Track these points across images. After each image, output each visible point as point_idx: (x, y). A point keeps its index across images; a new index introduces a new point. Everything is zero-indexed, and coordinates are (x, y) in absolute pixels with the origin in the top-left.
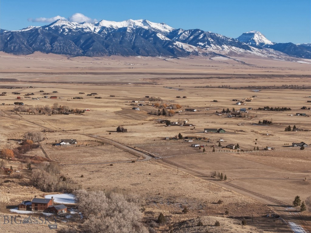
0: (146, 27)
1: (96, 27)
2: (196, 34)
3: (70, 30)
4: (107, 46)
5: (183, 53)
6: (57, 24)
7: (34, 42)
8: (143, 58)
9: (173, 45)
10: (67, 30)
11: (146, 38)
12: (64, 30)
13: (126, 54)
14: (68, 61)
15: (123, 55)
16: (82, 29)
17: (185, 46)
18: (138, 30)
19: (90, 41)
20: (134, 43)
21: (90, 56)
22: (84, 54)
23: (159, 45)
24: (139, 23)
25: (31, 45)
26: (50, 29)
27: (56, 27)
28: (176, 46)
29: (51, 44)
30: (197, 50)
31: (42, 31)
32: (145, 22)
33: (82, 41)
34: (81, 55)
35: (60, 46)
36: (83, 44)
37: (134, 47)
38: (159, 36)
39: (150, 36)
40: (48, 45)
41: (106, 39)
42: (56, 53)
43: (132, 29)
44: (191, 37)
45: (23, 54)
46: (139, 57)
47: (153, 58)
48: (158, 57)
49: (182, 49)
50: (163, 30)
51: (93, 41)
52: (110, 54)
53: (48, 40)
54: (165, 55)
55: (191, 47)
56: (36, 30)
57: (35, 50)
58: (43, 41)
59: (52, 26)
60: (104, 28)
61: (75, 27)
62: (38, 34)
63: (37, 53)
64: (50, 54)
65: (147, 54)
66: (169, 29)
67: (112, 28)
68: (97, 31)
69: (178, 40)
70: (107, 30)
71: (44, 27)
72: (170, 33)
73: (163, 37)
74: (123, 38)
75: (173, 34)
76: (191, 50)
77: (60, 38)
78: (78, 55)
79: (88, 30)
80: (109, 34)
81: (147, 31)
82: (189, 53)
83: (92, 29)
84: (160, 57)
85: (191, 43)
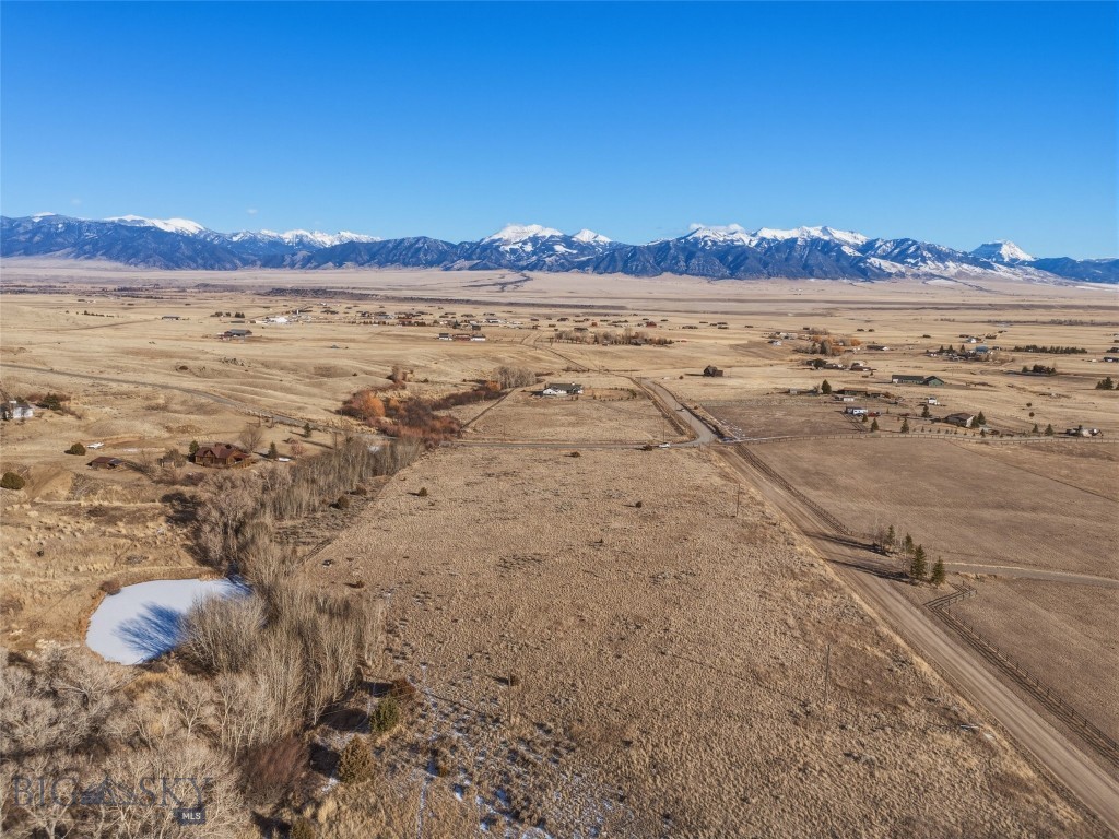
0: (826, 238)
1: (752, 238)
2: (904, 247)
3: (714, 243)
4: (765, 265)
5: (882, 275)
6: (695, 235)
7: (664, 260)
8: (818, 281)
9: (865, 263)
10: (710, 243)
11: (825, 254)
12: (706, 243)
13: (792, 276)
14: (708, 285)
15: (788, 277)
16: (732, 241)
17: (886, 265)
18: (814, 242)
19: (742, 258)
20: (807, 260)
21: (739, 279)
22: (732, 276)
23: (844, 263)
24: (816, 232)
25: (658, 264)
26: (687, 242)
27: (695, 239)
28: (871, 264)
29: (686, 262)
30: (903, 270)
31: (675, 245)
32: (825, 230)
33: (730, 258)
34: (728, 278)
35: (699, 265)
36: (731, 263)
37: (805, 267)
38: (847, 250)
39: (831, 250)
40: (682, 263)
41: (765, 254)
42: (693, 275)
43: (806, 241)
44: (896, 251)
45: (648, 276)
46: (812, 280)
47: (834, 282)
48: (841, 280)
49: (880, 268)
50: (851, 241)
51: (747, 258)
52: (770, 276)
53: (682, 257)
54: (852, 276)
55: (894, 266)
56: (668, 243)
57: (664, 270)
58: (675, 258)
59: (690, 238)
60: (763, 239)
61: (722, 239)
62: (670, 249)
63: (667, 275)
64: (685, 276)
65: (825, 275)
66: (861, 239)
67: (775, 240)
68: (753, 244)
69: (874, 256)
70: (769, 242)
71: (679, 240)
72: (863, 245)
73: (852, 251)
74: (790, 253)
75: (868, 247)
76: (893, 270)
77: (700, 254)
78: (723, 277)
79: (740, 243)
80: (770, 248)
81: (827, 243)
82: (890, 275)
83: (747, 242)
84: (845, 281)
85: (895, 259)
